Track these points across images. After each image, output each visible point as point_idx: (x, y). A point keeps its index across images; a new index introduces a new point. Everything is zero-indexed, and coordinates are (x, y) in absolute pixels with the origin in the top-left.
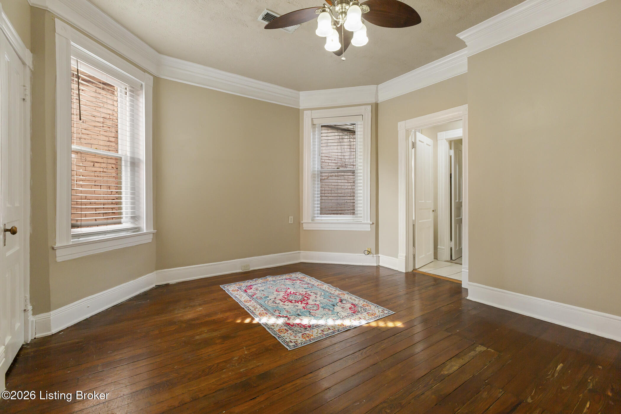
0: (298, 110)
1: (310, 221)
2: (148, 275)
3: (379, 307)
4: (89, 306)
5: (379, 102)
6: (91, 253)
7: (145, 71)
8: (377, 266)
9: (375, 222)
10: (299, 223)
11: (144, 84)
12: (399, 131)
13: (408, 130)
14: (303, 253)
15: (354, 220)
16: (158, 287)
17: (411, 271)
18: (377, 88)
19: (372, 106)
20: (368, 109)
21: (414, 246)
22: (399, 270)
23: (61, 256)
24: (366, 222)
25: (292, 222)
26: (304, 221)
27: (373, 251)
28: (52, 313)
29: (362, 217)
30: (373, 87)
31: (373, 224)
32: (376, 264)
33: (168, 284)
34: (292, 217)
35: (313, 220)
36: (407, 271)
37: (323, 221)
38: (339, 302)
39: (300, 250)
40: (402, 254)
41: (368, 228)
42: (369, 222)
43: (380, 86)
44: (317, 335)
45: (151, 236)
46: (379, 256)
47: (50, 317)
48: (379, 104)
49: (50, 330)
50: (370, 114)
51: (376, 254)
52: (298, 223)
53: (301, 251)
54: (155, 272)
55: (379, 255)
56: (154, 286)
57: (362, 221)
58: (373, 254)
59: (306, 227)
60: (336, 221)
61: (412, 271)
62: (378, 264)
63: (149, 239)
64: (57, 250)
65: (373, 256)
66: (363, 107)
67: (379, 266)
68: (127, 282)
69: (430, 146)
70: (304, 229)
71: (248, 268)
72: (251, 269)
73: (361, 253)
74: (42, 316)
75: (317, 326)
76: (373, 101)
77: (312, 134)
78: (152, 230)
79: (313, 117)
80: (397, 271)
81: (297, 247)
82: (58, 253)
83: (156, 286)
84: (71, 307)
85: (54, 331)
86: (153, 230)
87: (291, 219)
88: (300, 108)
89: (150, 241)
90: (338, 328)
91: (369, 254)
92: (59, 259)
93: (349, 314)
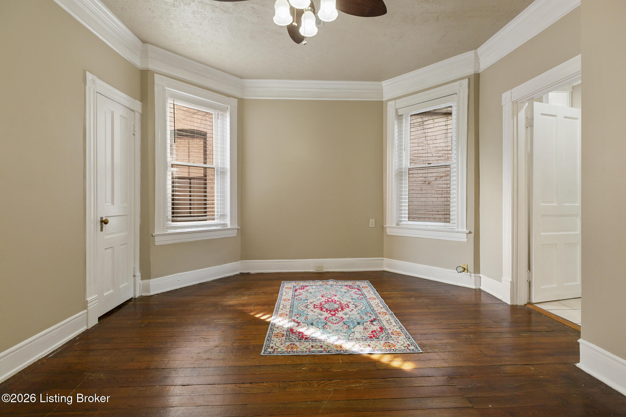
0: (382, 102)
1: (394, 226)
2: (233, 263)
3: (410, 340)
4: (179, 280)
5: (480, 71)
6: (183, 241)
7: (229, 96)
8: (475, 290)
9: (473, 231)
10: (383, 227)
11: (229, 107)
12: (503, 106)
13: (517, 102)
14: (386, 260)
15: (446, 227)
16: (242, 274)
17: (523, 304)
18: (476, 54)
19: (469, 79)
20: (464, 84)
21: (529, 268)
22: (503, 300)
23: (158, 241)
24: (460, 230)
25: (373, 226)
26: (388, 225)
27: (471, 268)
28: (151, 280)
29: (455, 223)
30: (470, 54)
31: (470, 233)
32: (475, 286)
33: (249, 273)
34: (373, 220)
35: (397, 224)
36: (515, 304)
37: (409, 227)
38: (369, 322)
39: (383, 257)
40: (507, 278)
41: (463, 238)
42: (465, 230)
43: (480, 50)
44: (303, 349)
45: (236, 231)
46: (480, 277)
47: (150, 283)
48: (480, 75)
49: (149, 292)
50: (467, 90)
51: (474, 273)
52: (381, 227)
53: (385, 259)
54: (240, 262)
55: (481, 275)
56: (238, 273)
57: (455, 229)
58: (470, 273)
59: (389, 232)
60: (424, 227)
61: (525, 305)
62: (478, 287)
63: (234, 234)
64: (155, 237)
65: (470, 275)
66: (457, 83)
67: (480, 289)
68: (214, 266)
69: (576, 119)
70: (388, 234)
71: (322, 269)
72: (325, 270)
73: (454, 269)
74: (146, 281)
75: (314, 340)
76: (471, 71)
77: (396, 127)
78: (236, 227)
79: (397, 107)
80: (501, 300)
81: (380, 253)
82: (156, 239)
83: (240, 273)
84: (166, 279)
85: (152, 293)
86: (238, 226)
87: (372, 222)
88: (384, 100)
89: (235, 235)
90: (331, 349)
91: (464, 271)
92: (156, 244)
93: (363, 338)
